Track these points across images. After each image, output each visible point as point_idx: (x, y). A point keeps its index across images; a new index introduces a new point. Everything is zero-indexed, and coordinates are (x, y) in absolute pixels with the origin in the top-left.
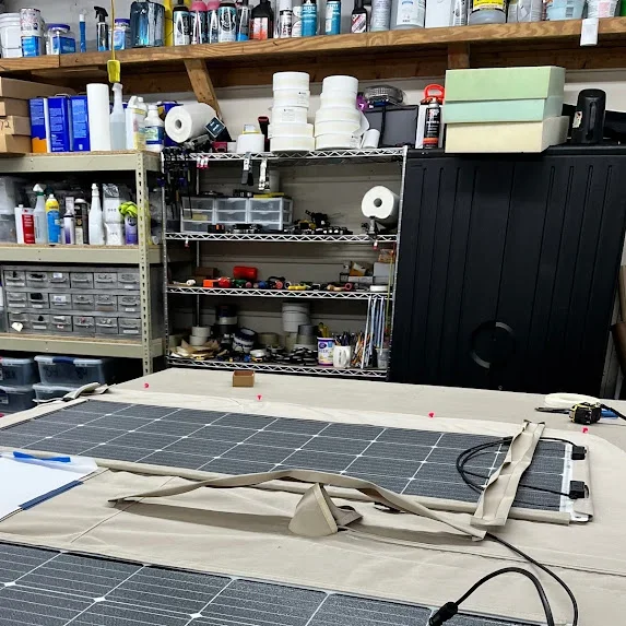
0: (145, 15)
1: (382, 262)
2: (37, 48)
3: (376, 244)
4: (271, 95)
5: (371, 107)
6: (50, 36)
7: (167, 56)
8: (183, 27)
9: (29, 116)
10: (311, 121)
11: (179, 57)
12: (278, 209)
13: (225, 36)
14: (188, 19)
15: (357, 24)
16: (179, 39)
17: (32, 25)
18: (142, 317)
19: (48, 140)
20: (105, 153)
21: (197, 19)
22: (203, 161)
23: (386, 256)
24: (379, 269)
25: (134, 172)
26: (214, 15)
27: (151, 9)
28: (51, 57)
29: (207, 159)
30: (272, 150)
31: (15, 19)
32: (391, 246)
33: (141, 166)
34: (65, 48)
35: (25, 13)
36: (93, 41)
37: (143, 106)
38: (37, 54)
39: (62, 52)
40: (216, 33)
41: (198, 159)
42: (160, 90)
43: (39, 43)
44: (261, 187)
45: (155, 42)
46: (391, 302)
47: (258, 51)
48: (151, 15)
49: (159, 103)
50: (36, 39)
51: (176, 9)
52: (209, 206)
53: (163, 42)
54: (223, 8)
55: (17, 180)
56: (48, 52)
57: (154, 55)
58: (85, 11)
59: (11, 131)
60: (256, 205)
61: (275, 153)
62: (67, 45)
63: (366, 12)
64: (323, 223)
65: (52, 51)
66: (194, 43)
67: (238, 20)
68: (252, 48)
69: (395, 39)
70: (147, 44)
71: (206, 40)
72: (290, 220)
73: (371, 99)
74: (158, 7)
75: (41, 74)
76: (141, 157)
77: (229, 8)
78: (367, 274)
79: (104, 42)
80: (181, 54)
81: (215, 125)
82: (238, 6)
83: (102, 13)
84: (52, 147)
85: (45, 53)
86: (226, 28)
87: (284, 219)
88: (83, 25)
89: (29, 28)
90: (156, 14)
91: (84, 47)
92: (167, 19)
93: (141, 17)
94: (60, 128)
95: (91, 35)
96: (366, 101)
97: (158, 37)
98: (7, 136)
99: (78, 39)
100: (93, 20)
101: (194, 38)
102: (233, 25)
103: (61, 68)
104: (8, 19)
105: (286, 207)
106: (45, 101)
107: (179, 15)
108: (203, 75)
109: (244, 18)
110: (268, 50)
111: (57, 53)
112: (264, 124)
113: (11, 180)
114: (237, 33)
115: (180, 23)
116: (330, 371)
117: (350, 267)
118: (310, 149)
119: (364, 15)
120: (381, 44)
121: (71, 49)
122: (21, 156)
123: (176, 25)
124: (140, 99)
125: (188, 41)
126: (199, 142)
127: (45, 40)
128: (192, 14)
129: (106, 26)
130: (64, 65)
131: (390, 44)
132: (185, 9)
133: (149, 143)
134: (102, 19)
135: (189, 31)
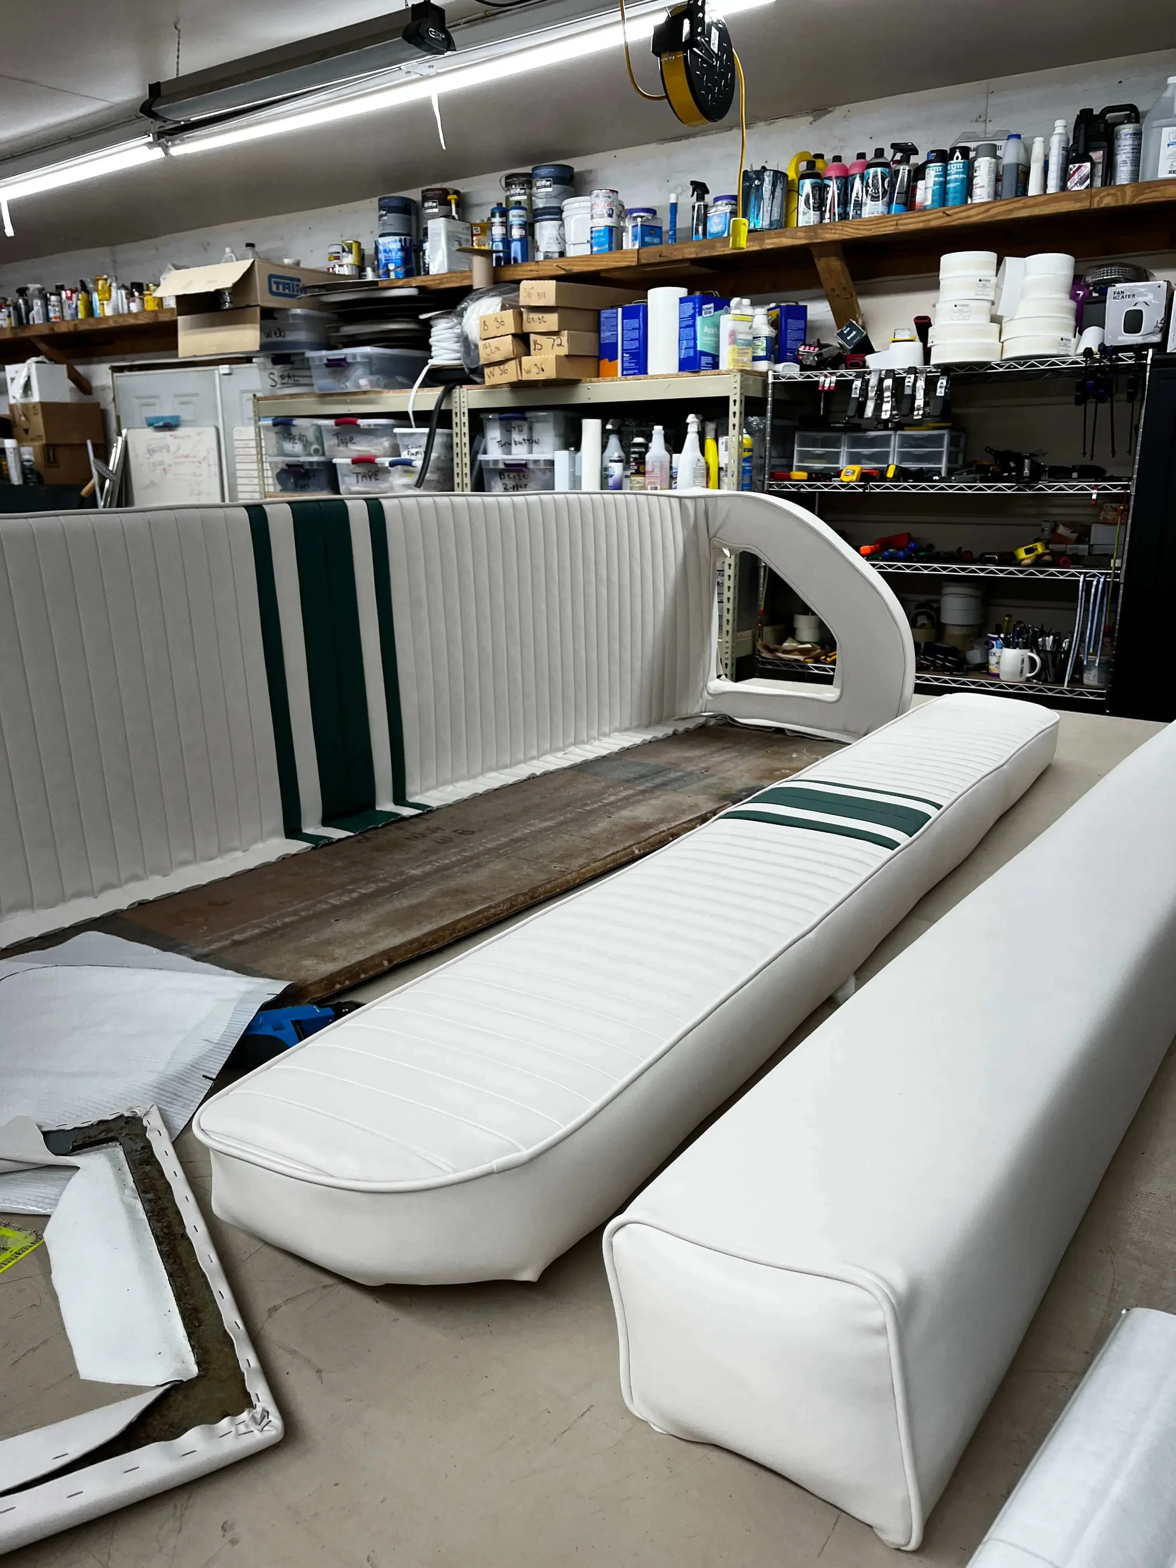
0: (759, 188)
1: (1105, 522)
2: (610, 242)
3: (1094, 497)
4: (935, 286)
5: (1094, 295)
6: (628, 224)
7: (786, 242)
8: (811, 201)
9: (598, 331)
10: (996, 319)
11: (803, 242)
12: (942, 447)
13: (872, 209)
14: (820, 190)
15: (1076, 177)
16: (806, 217)
17: (605, 211)
18: (725, 600)
19: (619, 361)
20: (665, 377)
21: (833, 189)
22: (828, 381)
23: (1111, 515)
24: (1100, 535)
25: (726, 399)
26: (858, 183)
27: (768, 179)
28: (627, 252)
29: (834, 379)
30: (933, 362)
31: (582, 204)
32: (1123, 498)
33: (738, 391)
34: (647, 239)
35: (597, 196)
36: (686, 229)
37: (749, 311)
38: (610, 249)
39: (643, 244)
40: (859, 205)
41: (822, 379)
42: (776, 288)
43: (614, 234)
44: (917, 415)
45: (771, 223)
46: (1116, 585)
47: (921, 226)
48: (767, 187)
49: (773, 305)
50: (610, 229)
51: (803, 176)
52: (836, 444)
53: (783, 223)
54: (872, 171)
55: (570, 414)
56: (625, 247)
57: (768, 241)
58: (679, 190)
59: (564, 351)
60: (906, 442)
61: (937, 366)
62: (651, 235)
63: (1090, 159)
64: (1012, 464)
65: (629, 243)
66: (827, 221)
67: (892, 185)
68: (911, 223)
69: (1134, 197)
70: (758, 226)
71: (844, 216)
72: (960, 462)
73: (1095, 284)
74: (779, 175)
75: (616, 275)
76: (738, 377)
77: (879, 170)
78: (1079, 541)
79: (700, 228)
80: (805, 238)
81: (849, 333)
82: (893, 166)
83: (700, 189)
84: (623, 370)
85: (622, 249)
86: (875, 198)
87: (949, 461)
88: (674, 207)
89: (602, 216)
90: (774, 185)
91: (674, 237)
92: (790, 190)
93: (753, 191)
94: (636, 344)
95: (684, 221)
96: (1088, 286)
97: (776, 216)
98: (558, 358)
99: (666, 226)
100: (688, 200)
101: (827, 215)
102: (885, 193)
103: (640, 266)
104: (577, 205)
105: (953, 443)
106: (620, 310)
107: (807, 185)
108: (836, 264)
109: (902, 180)
110: (934, 223)
111: (637, 247)
112: (923, 325)
113: (561, 414)
114: (889, 204)
115: (808, 196)
116: (992, 685)
117: (1054, 530)
118: (994, 359)
119: (1088, 164)
120: (1113, 204)
121: (656, 240)
122: (575, 383)
123: (802, 199)
124: (746, 301)
125: (817, 219)
126: (825, 356)
127: (623, 229)
128: (827, 182)
129: (706, 206)
130: (643, 261)
131: (1127, 202)
132: (816, 176)
133: (756, 359)
134: (700, 198)
135: (820, 206)
